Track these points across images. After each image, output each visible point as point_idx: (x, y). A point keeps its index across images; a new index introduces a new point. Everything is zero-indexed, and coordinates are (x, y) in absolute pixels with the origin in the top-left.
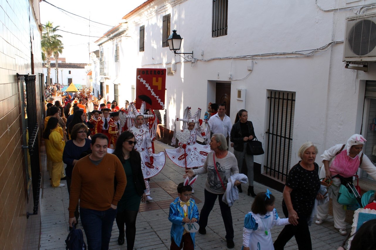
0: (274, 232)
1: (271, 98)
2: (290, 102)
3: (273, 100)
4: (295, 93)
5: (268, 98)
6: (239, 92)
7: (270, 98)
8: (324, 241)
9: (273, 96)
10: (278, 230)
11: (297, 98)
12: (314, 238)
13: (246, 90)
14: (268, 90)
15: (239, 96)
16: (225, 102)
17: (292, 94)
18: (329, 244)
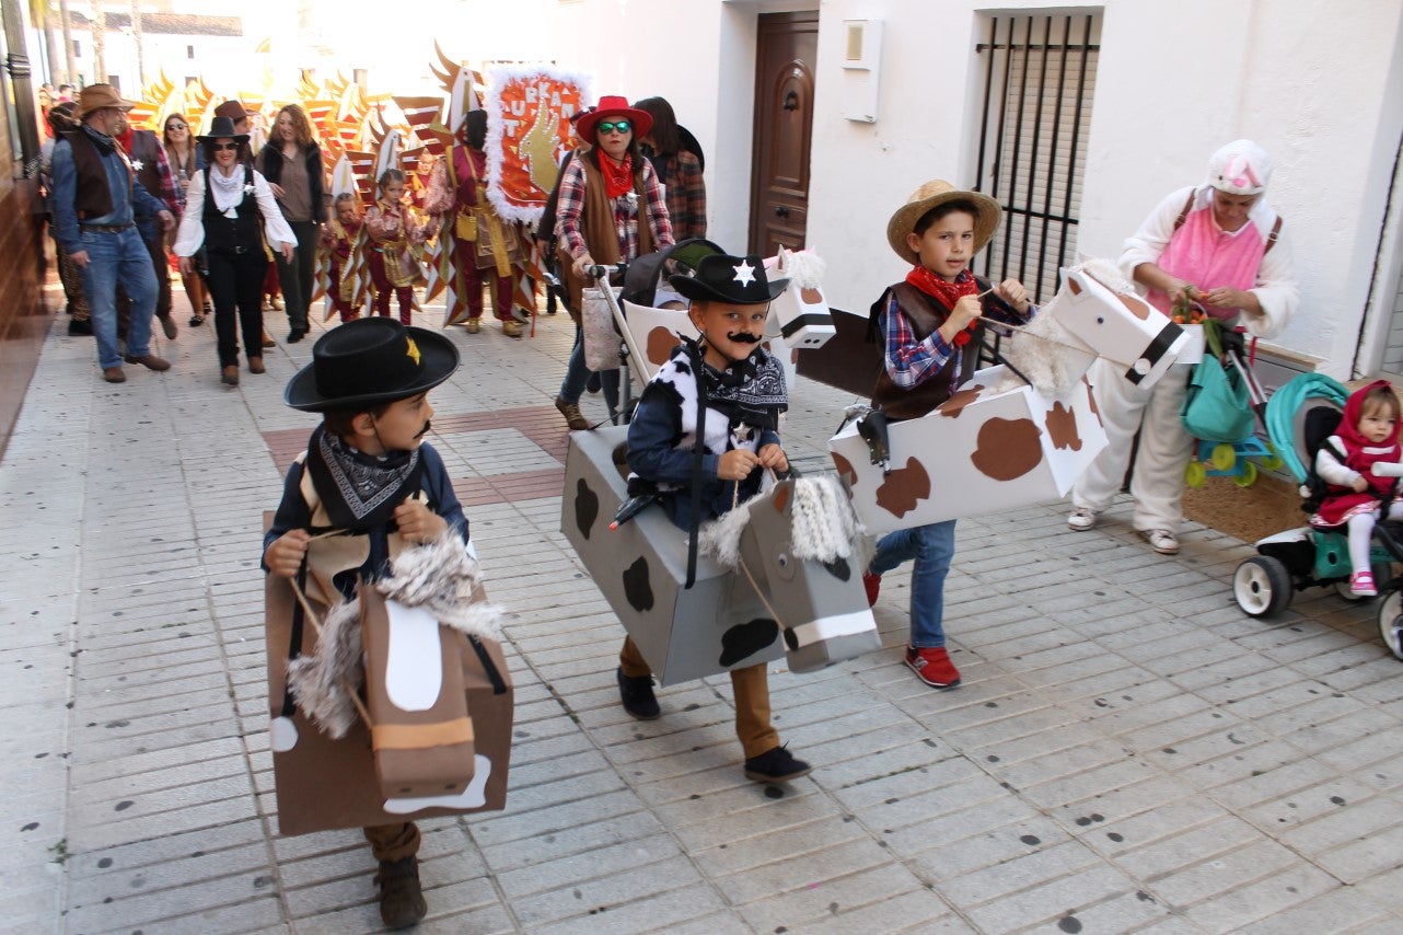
0: (993, 593)
1: (994, 47)
2: (1074, 58)
3: (1000, 55)
4: (1100, 11)
5: (979, 48)
6: (856, 34)
7: (986, 49)
8: (1209, 628)
9: (1001, 39)
10: (1012, 582)
11: (1109, 39)
12: (1168, 616)
13: (884, 23)
14: (980, 13)
15: (855, 50)
16: (793, 95)
17: (1089, 18)
18: (1232, 639)
